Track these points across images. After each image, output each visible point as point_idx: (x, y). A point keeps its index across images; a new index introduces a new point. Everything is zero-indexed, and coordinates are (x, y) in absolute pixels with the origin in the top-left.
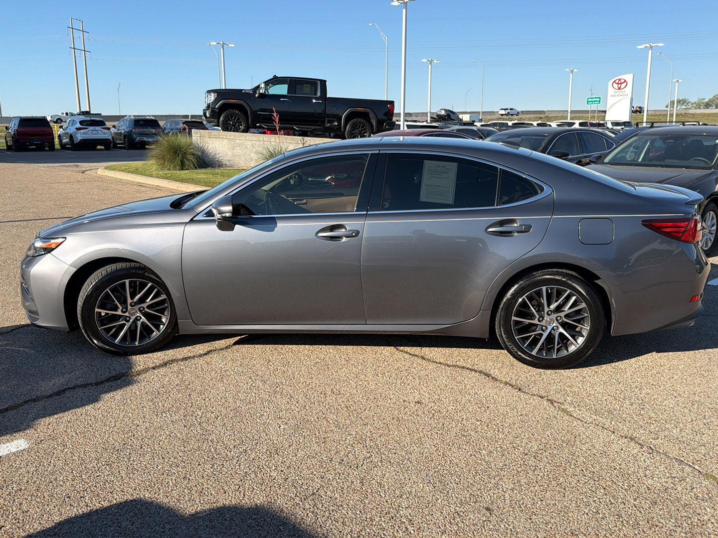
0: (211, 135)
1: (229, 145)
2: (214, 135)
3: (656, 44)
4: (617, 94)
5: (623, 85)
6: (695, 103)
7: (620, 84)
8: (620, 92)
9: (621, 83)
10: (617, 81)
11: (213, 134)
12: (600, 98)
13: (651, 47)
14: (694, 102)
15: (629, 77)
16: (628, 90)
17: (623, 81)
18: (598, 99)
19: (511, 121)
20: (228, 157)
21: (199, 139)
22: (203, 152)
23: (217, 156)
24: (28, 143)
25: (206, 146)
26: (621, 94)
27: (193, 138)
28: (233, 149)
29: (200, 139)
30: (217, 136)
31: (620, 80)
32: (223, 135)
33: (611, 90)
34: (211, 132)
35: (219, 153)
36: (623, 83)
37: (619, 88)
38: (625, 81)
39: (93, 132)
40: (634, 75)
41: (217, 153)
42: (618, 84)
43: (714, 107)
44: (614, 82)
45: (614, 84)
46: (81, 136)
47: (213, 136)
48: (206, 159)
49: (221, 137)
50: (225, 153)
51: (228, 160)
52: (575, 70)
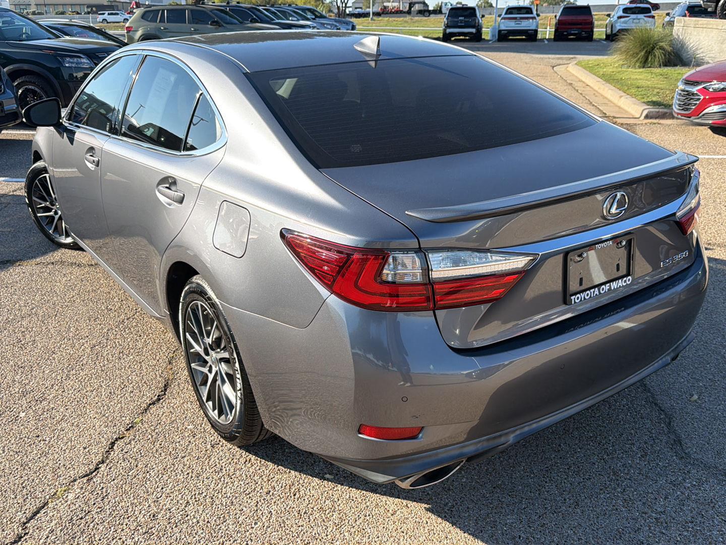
0: (698, 24)
1: (718, 38)
2: (701, 24)
11: (700, 22)
20: (713, 53)
21: (681, 30)
22: (683, 45)
23: (698, 52)
24: (566, 32)
25: (687, 39)
27: (674, 28)
28: (722, 43)
29: (683, 29)
30: (705, 26)
32: (713, 24)
34: (698, 21)
35: (701, 49)
39: (635, 21)
41: (700, 47)
46: (620, 26)
47: (700, 26)
48: (684, 55)
49: (710, 26)
50: (710, 48)
51: (711, 57)
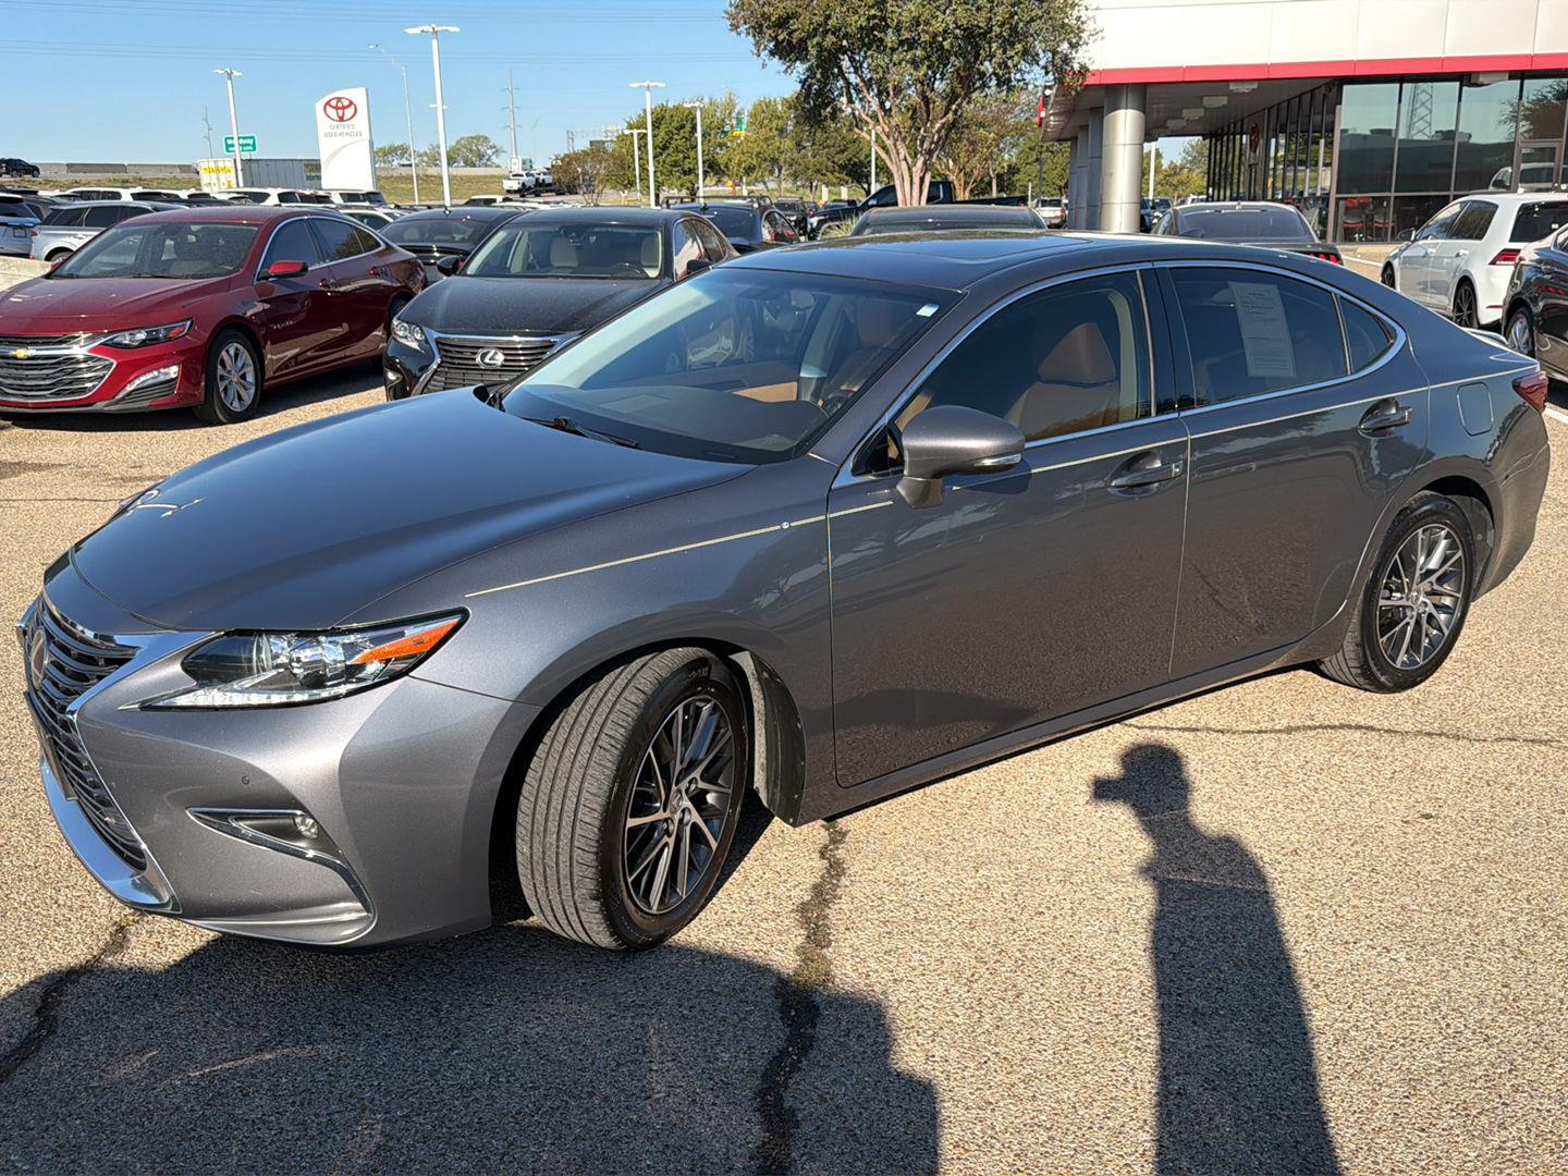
3: (445, 28)
4: (338, 131)
5: (349, 112)
6: (426, 154)
7: (341, 108)
8: (344, 126)
9: (344, 108)
10: (334, 103)
12: (253, 138)
13: (435, 32)
14: (422, 151)
15: (357, 95)
16: (361, 122)
17: (346, 103)
18: (251, 141)
19: (127, 188)
26: (346, 130)
31: (339, 99)
33: (324, 123)
36: (348, 106)
37: (341, 119)
38: (351, 103)
40: (367, 90)
42: (337, 108)
43: (462, 164)
44: (328, 103)
45: (329, 109)
52: (235, 73)
